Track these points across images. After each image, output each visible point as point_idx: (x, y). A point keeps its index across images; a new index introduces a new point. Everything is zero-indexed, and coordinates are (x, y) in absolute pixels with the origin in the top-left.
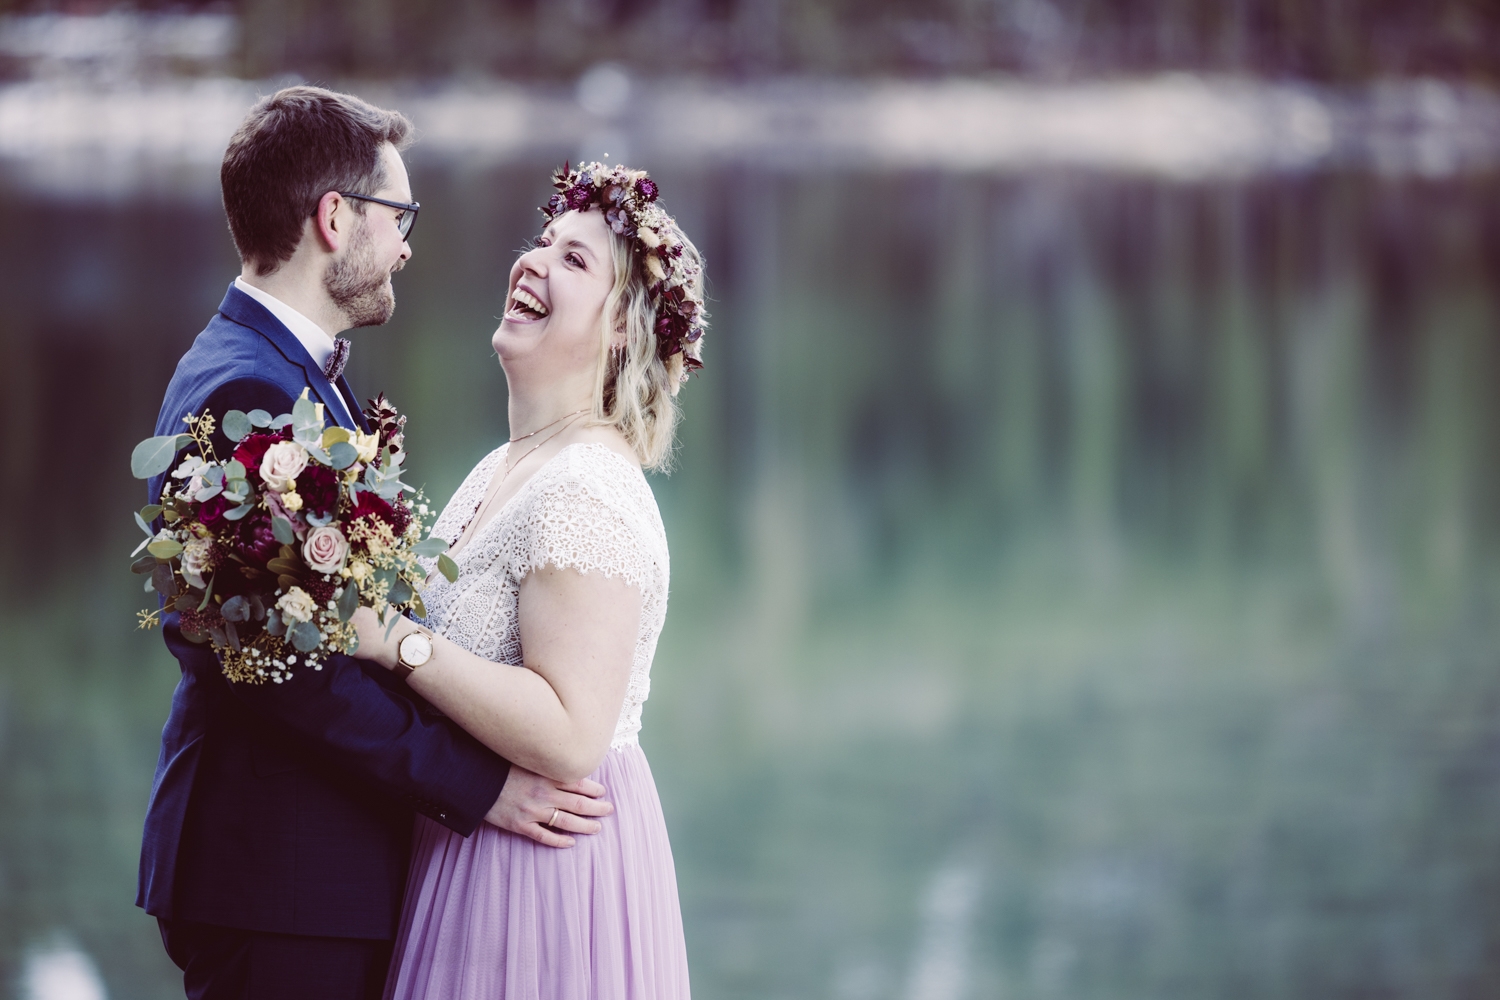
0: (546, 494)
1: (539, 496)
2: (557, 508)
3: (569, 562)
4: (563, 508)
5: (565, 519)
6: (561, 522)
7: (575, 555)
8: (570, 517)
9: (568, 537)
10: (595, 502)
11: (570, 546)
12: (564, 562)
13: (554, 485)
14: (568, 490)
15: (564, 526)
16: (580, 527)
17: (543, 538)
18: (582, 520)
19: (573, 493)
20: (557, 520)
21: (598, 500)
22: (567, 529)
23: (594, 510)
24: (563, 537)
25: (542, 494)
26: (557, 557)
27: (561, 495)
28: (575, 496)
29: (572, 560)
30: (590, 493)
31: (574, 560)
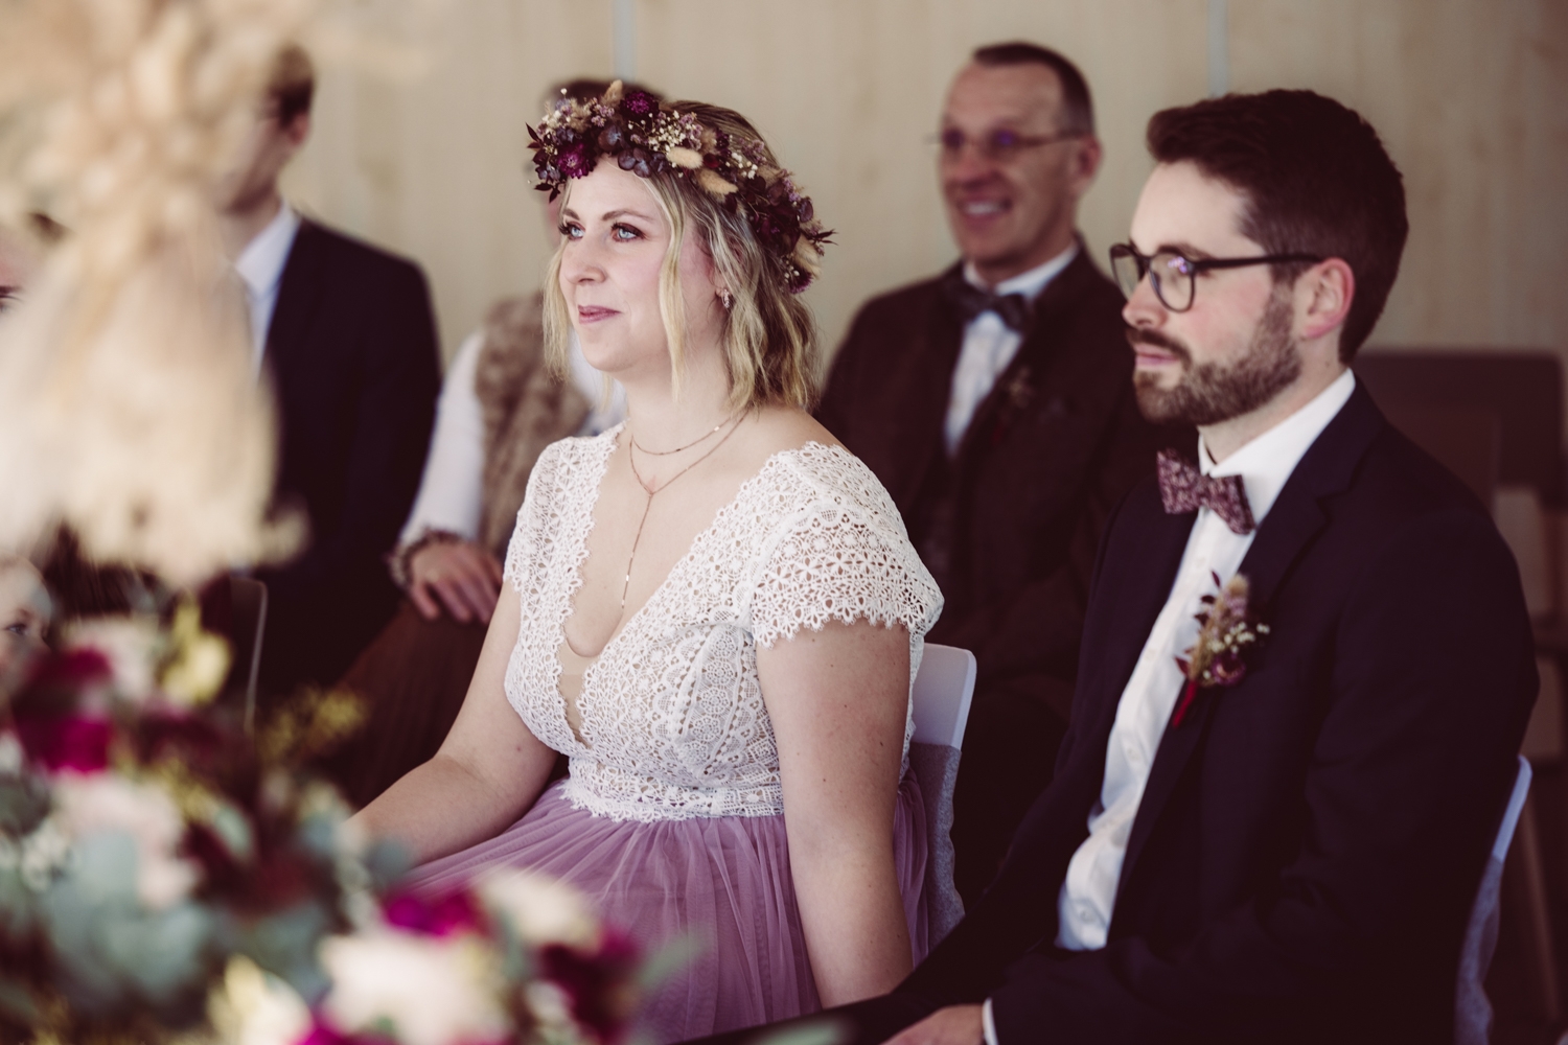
0: (799, 534)
1: (788, 539)
2: (817, 548)
3: (857, 612)
4: (825, 546)
5: (834, 559)
6: (830, 565)
7: (861, 601)
8: (839, 556)
9: (845, 581)
10: (860, 529)
11: (851, 591)
12: (851, 612)
13: (805, 520)
14: (825, 523)
15: (835, 569)
16: (854, 564)
17: (811, 591)
18: (853, 555)
19: (831, 525)
20: (824, 564)
21: (863, 526)
22: (840, 571)
23: (862, 540)
24: (838, 583)
25: (791, 535)
26: (840, 610)
27: (817, 531)
28: (836, 528)
29: (859, 608)
30: (853, 520)
31: (862, 607)
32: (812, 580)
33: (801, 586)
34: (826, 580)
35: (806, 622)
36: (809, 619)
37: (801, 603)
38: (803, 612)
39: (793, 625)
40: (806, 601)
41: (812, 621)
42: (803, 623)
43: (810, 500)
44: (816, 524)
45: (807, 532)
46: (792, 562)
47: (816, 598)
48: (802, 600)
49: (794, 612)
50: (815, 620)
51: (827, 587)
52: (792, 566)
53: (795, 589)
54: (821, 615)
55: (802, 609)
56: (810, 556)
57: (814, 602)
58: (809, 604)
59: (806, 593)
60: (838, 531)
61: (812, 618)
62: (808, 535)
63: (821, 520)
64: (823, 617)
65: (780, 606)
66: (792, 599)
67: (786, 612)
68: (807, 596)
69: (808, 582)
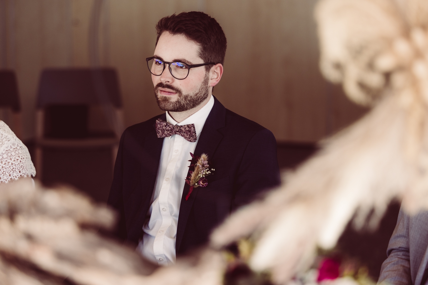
32: (13, 165)
33: (10, 167)
34: (17, 165)
35: (13, 178)
36: (14, 177)
37: (10, 172)
38: (11, 175)
39: (8, 179)
40: (12, 171)
41: (15, 177)
42: (12, 178)
43: (9, 140)
44: (11, 147)
45: (9, 150)
46: (6, 159)
47: (15, 170)
48: (10, 171)
49: (8, 175)
50: (16, 177)
51: (18, 167)
52: (6, 161)
53: (8, 168)
54: (18, 175)
55: (11, 174)
56: (11, 157)
57: (15, 172)
58: (13, 172)
59: (12, 169)
60: (17, 149)
61: (15, 176)
62: (10, 151)
63: (12, 146)
64: (18, 176)
65: (3, 173)
66: (7, 171)
67: (5, 175)
68: (12, 170)
69: (12, 166)
